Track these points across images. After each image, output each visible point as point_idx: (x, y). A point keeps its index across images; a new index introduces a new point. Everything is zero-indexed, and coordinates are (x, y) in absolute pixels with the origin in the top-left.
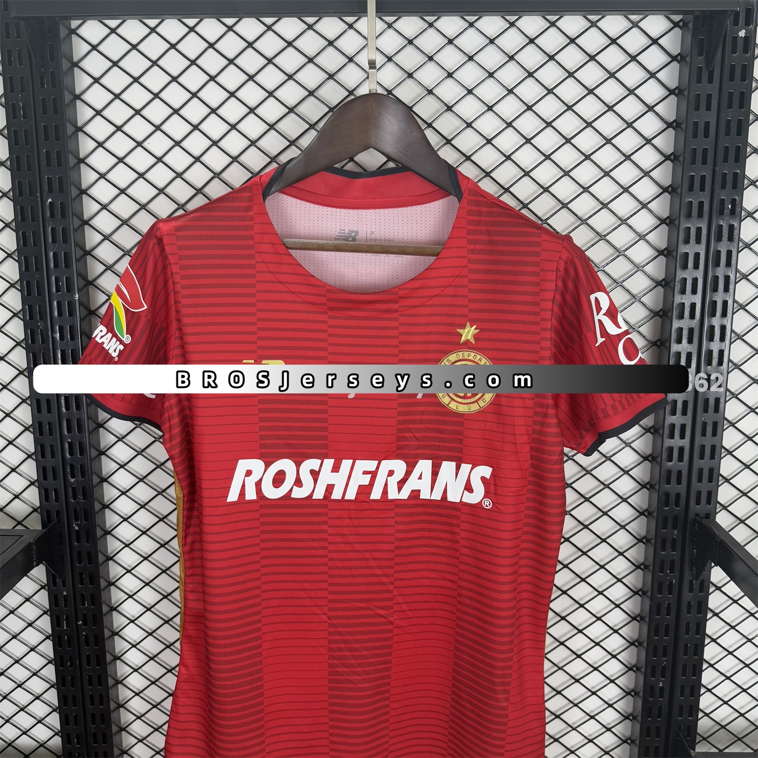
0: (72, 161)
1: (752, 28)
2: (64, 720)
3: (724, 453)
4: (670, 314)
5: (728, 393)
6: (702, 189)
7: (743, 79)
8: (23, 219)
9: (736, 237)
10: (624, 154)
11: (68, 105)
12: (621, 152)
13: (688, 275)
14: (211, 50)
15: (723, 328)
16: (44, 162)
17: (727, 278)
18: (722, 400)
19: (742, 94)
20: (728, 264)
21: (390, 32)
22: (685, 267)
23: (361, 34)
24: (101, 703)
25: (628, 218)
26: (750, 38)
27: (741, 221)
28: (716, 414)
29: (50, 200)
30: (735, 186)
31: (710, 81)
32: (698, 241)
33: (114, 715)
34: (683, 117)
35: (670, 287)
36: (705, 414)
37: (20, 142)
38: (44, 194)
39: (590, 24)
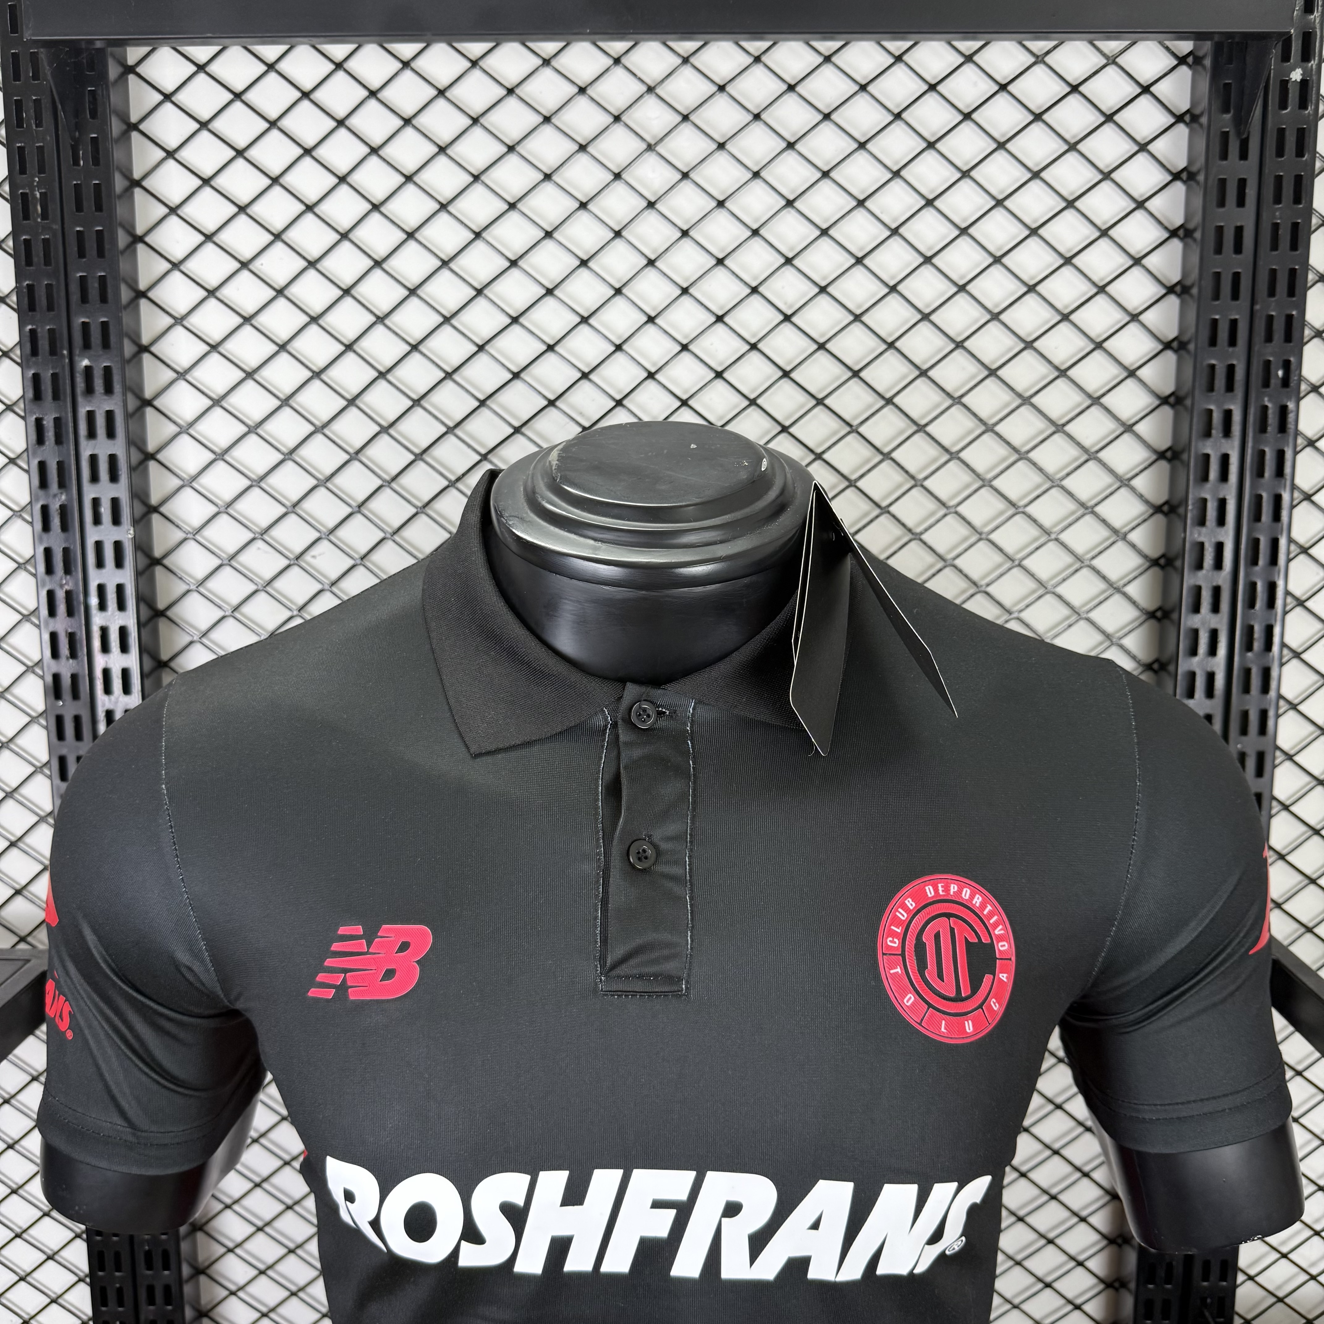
0: (125, 294)
1: (1314, 67)
2: (99, 1298)
3: (1276, 807)
4: (1178, 563)
5: (1282, 703)
6: (1233, 342)
7: (1300, 152)
8: (38, 396)
9: (1291, 426)
10: (1094, 284)
11: (120, 197)
12: (1089, 279)
13: (1208, 492)
14: (373, 103)
15: (1272, 588)
16: (75, 296)
17: (1278, 499)
18: (1271, 713)
19: (1298, 179)
20: (1280, 472)
21: (687, 71)
22: (1204, 479)
23: (634, 75)
24: (166, 1267)
25: (1103, 395)
26: (1310, 83)
27: (1299, 399)
28: (1262, 739)
29: (86, 362)
30: (1288, 338)
31: (1244, 155)
32: (1227, 432)
33: (187, 1289)
34: (1197, 219)
35: (1179, 515)
36: (1244, 738)
37: (35, 259)
38: (77, 352)
39: (1032, 60)
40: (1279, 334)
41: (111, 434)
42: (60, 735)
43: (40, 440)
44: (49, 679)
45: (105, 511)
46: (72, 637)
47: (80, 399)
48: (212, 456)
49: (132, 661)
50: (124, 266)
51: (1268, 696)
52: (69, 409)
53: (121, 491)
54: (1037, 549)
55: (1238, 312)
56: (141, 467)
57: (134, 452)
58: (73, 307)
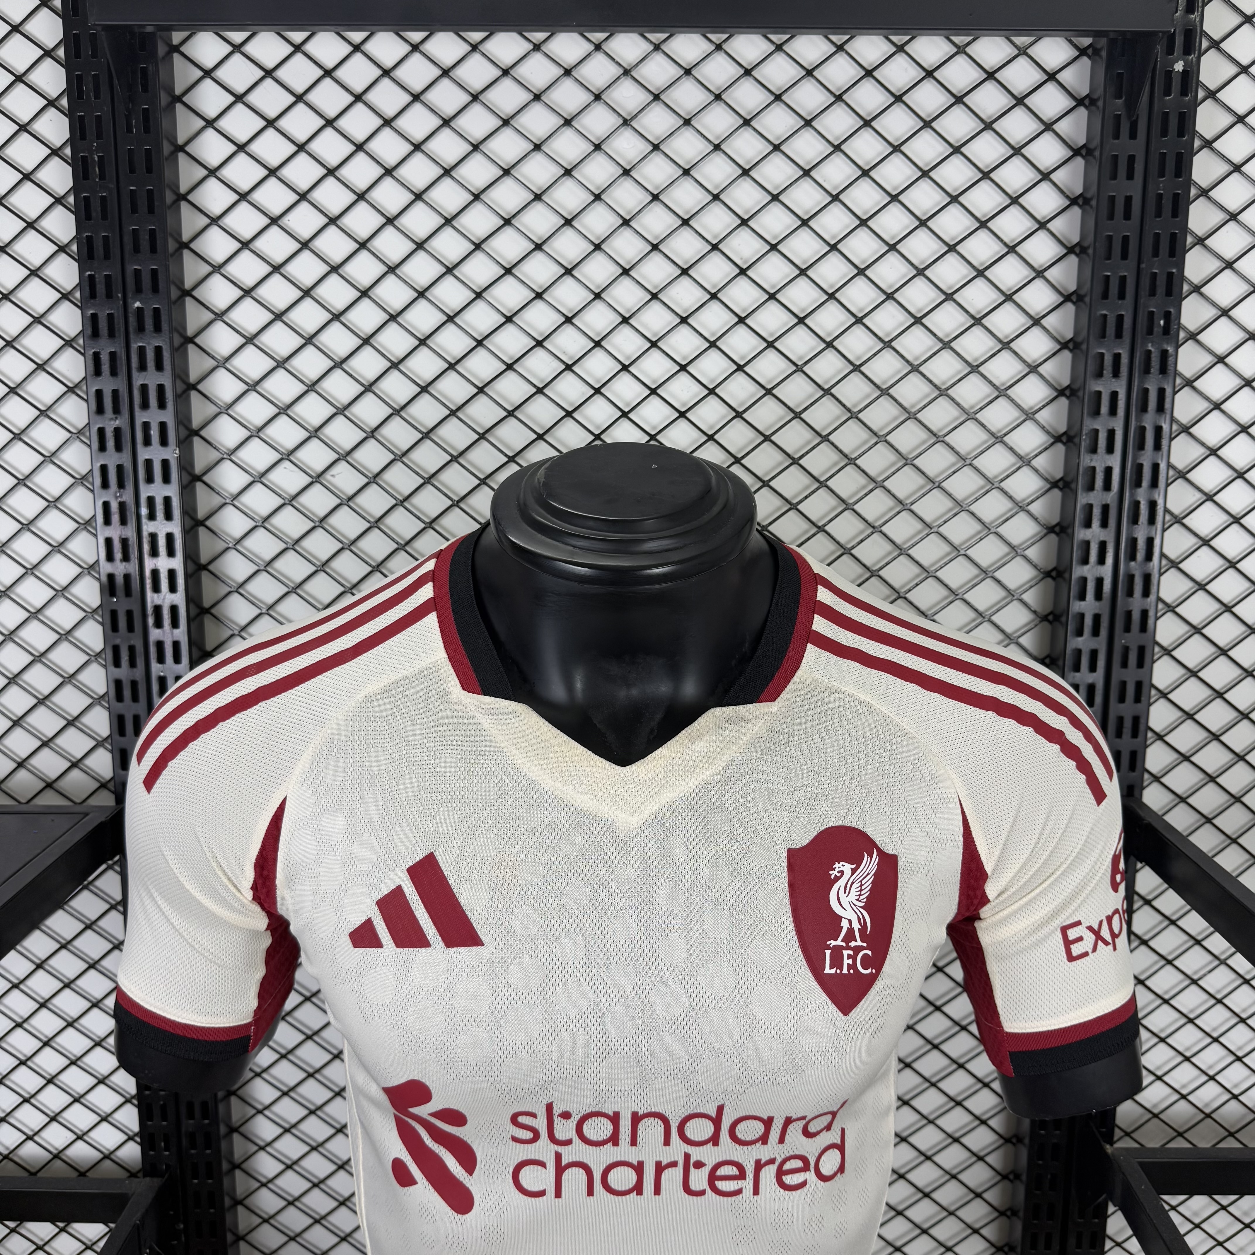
0: (172, 246)
2: (145, 1116)
3: (1155, 695)
4: (1073, 486)
5: (1160, 606)
6: (1122, 296)
7: (1181, 134)
8: (95, 334)
9: (1171, 368)
10: (1005, 244)
11: (167, 159)
12: (1002, 241)
13: (1101, 424)
14: (386, 81)
15: (1153, 505)
16: (129, 247)
17: (1158, 430)
18: (1151, 614)
19: (1179, 156)
20: (1160, 408)
21: (658, 58)
22: (1096, 412)
23: (613, 59)
25: (1012, 340)
26: (1191, 73)
27: (1178, 346)
28: (1143, 635)
29: (138, 304)
30: (1169, 292)
31: (1133, 135)
32: (1116, 373)
33: (221, 1108)
34: (1094, 189)
35: (1075, 444)
36: (1127, 634)
37: (94, 214)
38: (130, 295)
39: (955, 50)
40: (1161, 289)
41: (159, 367)
42: (115, 627)
43: (98, 372)
44: (104, 579)
45: (155, 433)
46: (124, 542)
47: (132, 336)
48: (246, 387)
49: (177, 563)
50: (170, 221)
51: (1149, 599)
52: (123, 345)
53: (168, 416)
54: (954, 472)
55: (1127, 270)
56: (184, 396)
57: (179, 383)
58: (127, 256)
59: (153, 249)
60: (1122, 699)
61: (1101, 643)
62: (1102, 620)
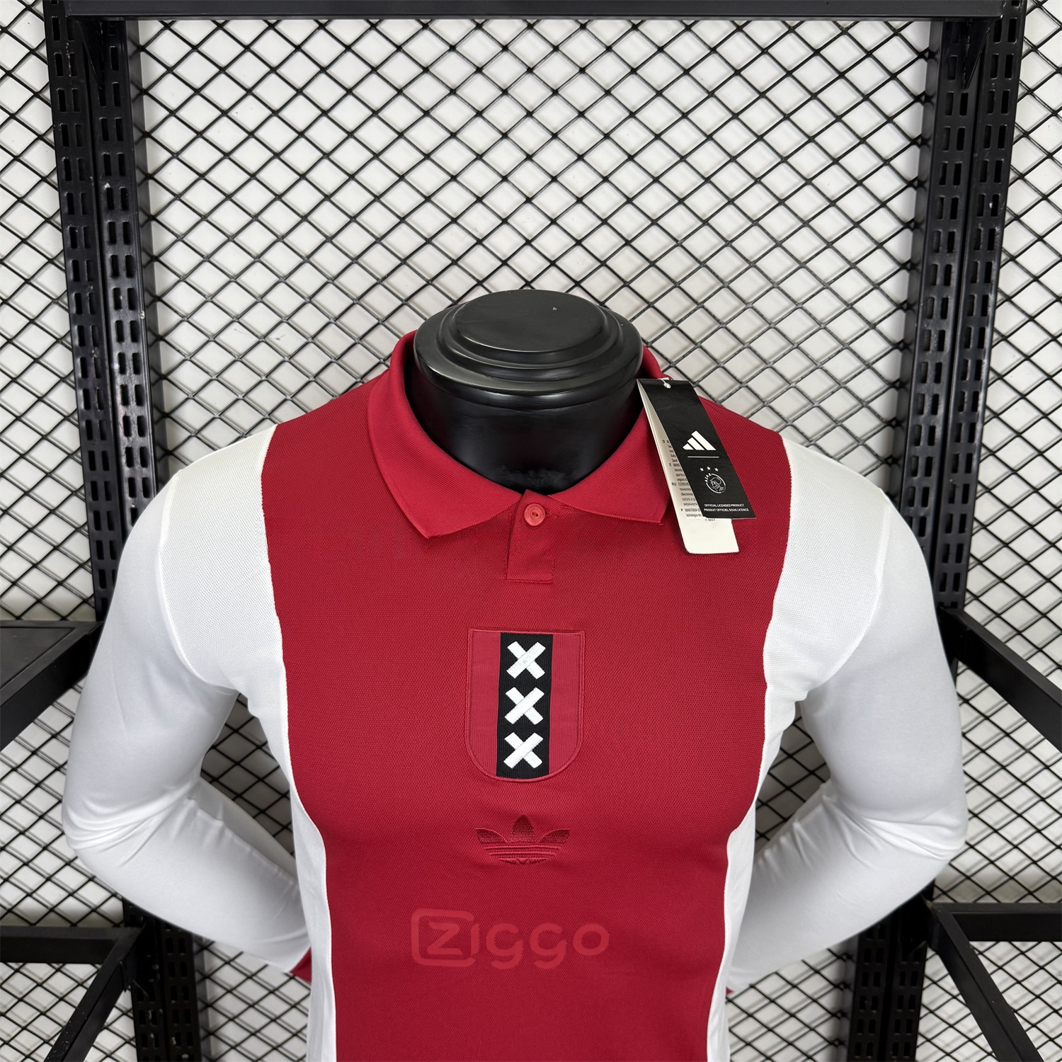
40: (991, 176)
42: (92, 466)
43: (74, 245)
44: (84, 424)
45: (124, 298)
46: (100, 394)
47: (104, 214)
48: (201, 259)
49: (146, 411)
50: (134, 113)
51: (973, 444)
52: (96, 221)
53: (135, 284)
54: (811, 335)
55: (962, 159)
56: (149, 266)
57: (144, 255)
58: (97, 143)
59: (120, 138)
60: (948, 530)
61: (932, 482)
62: (933, 462)
